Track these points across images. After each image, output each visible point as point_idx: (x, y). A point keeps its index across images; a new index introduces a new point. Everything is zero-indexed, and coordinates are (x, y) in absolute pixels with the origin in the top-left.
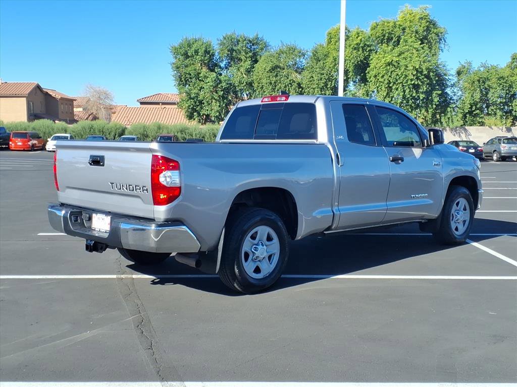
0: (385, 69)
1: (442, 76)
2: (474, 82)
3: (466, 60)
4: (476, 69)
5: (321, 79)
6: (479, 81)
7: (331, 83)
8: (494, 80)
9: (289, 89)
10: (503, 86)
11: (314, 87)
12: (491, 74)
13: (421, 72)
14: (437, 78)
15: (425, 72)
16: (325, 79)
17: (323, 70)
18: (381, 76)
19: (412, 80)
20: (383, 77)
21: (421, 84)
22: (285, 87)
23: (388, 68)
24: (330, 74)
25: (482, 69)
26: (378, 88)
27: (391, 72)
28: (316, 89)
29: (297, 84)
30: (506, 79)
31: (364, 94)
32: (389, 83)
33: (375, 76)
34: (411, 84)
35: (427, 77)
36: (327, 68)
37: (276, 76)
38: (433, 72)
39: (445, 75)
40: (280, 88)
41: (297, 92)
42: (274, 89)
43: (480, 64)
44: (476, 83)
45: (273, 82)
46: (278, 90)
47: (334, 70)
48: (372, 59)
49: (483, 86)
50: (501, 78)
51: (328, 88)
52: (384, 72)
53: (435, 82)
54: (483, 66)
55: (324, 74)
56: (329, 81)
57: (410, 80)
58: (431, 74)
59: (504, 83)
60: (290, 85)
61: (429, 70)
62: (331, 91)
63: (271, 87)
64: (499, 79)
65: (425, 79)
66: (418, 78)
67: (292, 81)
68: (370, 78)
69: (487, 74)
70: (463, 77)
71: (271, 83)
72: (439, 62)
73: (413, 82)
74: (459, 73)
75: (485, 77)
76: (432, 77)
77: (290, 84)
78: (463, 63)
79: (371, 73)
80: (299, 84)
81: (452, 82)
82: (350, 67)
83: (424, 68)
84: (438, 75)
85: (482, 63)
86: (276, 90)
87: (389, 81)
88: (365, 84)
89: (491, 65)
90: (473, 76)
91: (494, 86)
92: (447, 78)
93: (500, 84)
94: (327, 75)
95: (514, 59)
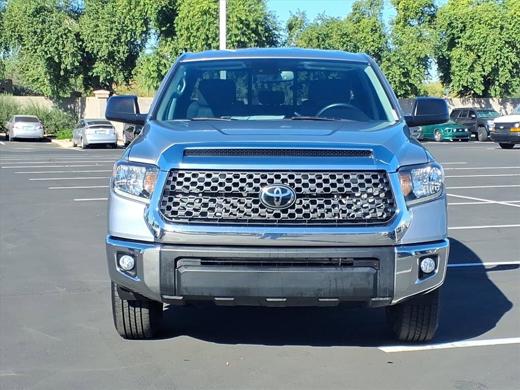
0: (201, 19)
1: (271, 30)
2: (311, 40)
3: (298, 9)
4: (312, 21)
5: (111, 29)
6: (318, 38)
7: (126, 37)
8: (335, 37)
9: (63, 41)
10: (347, 46)
11: (101, 40)
12: (331, 29)
13: (248, 26)
14: (267, 34)
15: (253, 26)
16: (118, 30)
17: (114, 16)
18: (195, 29)
19: (236, 36)
20: (198, 30)
21: (248, 41)
22: (58, 38)
23: (205, 17)
24: (123, 23)
25: (319, 22)
26: (191, 45)
27: (209, 24)
28: (105, 44)
29: (75, 35)
30: (351, 36)
31: (171, 52)
32: (207, 38)
33: (187, 29)
34: (236, 41)
35: (255, 31)
36: (119, 14)
37: (44, 22)
38: (262, 25)
39: (275, 29)
40: (50, 40)
41: (76, 47)
42: (41, 41)
43: (317, 15)
44: (315, 41)
45: (39, 31)
46: (47, 43)
47: (128, 17)
48: (180, 5)
49: (323, 45)
50: (345, 34)
51: (121, 43)
52: (200, 23)
53: (264, 39)
54: (321, 17)
55: (115, 22)
56: (123, 33)
57: (233, 36)
58: (260, 28)
59: (348, 41)
60: (64, 37)
61: (258, 23)
62: (127, 48)
63: (36, 38)
64: (342, 37)
65: (253, 35)
66: (243, 34)
67: (66, 31)
68: (180, 30)
69: (327, 29)
70: (296, 31)
71: (35, 33)
72: (267, 11)
73: (238, 39)
74: (290, 27)
75: (325, 33)
76: (260, 32)
77: (65, 34)
78: (294, 13)
79: (180, 23)
80: (77, 35)
81: (284, 39)
82: (151, 14)
83: (251, 20)
84: (267, 30)
85: (319, 14)
86: (44, 42)
87: (207, 36)
88: (173, 39)
89: (330, 17)
90: (309, 31)
91: (337, 46)
92: (276, 33)
93: (344, 43)
94: (119, 23)
95: (356, 9)
